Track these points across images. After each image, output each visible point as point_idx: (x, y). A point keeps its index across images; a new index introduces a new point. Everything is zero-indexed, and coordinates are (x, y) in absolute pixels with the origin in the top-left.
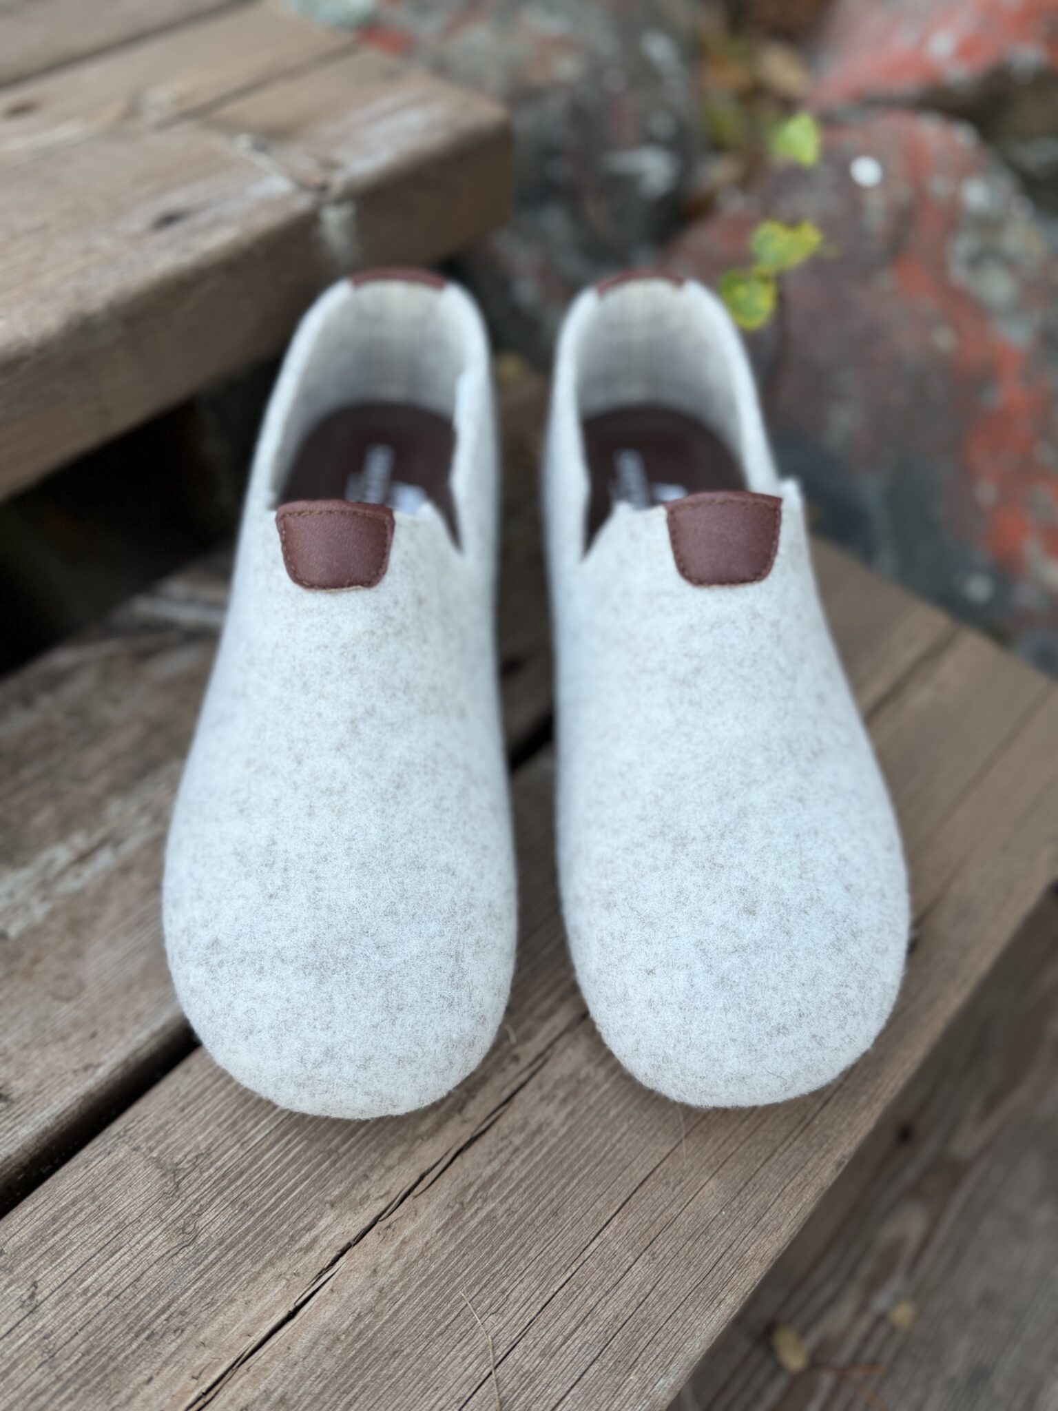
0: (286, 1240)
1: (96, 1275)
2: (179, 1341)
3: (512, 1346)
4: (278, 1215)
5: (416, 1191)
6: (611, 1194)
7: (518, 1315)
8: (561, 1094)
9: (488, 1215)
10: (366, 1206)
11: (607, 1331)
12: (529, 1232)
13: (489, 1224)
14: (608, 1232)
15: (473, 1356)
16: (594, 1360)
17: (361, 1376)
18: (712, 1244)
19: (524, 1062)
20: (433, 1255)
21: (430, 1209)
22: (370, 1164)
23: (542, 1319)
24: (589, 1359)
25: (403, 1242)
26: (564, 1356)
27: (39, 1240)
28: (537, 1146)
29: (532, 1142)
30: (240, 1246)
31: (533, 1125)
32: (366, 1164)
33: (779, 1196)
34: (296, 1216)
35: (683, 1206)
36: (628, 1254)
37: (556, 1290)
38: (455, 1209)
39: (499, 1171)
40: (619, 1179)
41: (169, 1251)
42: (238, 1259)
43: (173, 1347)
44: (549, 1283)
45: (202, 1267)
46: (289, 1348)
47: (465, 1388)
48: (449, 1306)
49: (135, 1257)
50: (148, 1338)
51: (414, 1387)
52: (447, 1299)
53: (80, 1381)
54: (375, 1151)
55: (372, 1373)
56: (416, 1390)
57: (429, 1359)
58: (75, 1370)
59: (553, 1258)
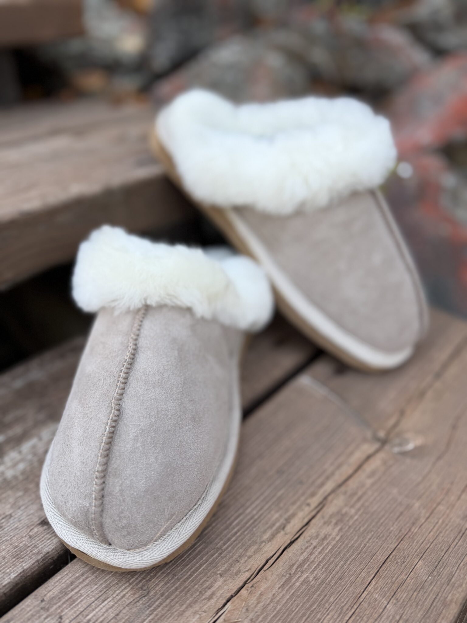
0: (198, 593)
1: (94, 612)
4: (192, 581)
5: (265, 568)
6: (368, 568)
8: (334, 521)
9: (304, 580)
10: (239, 576)
12: (328, 589)
13: (306, 584)
14: (370, 588)
18: (427, 594)
19: (313, 506)
20: (278, 601)
21: (274, 577)
22: (239, 554)
25: (261, 594)
27: (64, 594)
28: (326, 545)
29: (322, 544)
30: (173, 597)
31: (322, 535)
32: (237, 555)
33: (457, 568)
34: (202, 581)
35: (408, 575)
36: (384, 600)
37: (347, 618)
38: (287, 577)
39: (307, 557)
40: (371, 561)
41: (134, 600)
42: (172, 604)
44: (343, 616)
45: (152, 608)
49: (116, 603)
54: (241, 548)
59: (343, 602)
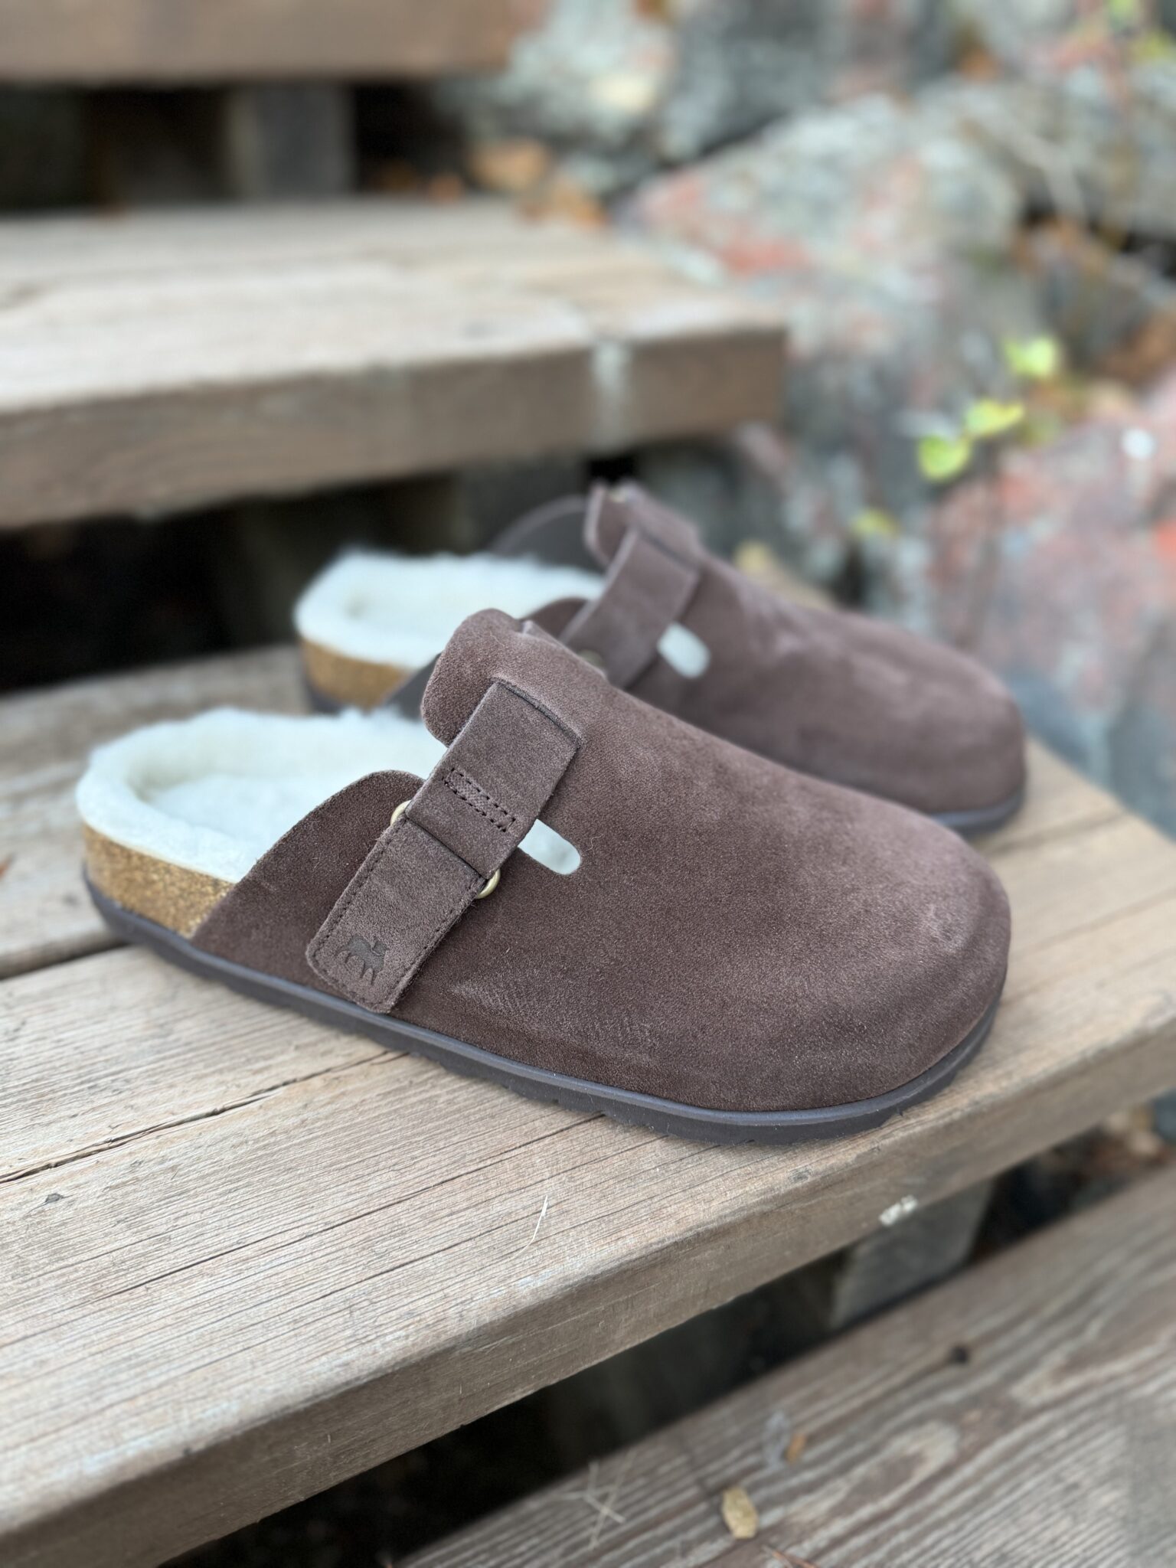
0: (243, 1059)
1: (74, 1033)
2: (113, 1098)
3: (399, 1200)
4: (245, 1042)
7: (417, 1180)
9: (430, 1098)
11: (493, 1221)
12: (462, 1122)
13: (428, 1104)
14: (536, 1147)
15: (358, 1195)
16: (470, 1239)
17: (252, 1175)
18: (633, 1190)
20: (365, 1111)
21: (380, 1077)
23: (439, 1189)
24: (465, 1236)
25: (343, 1094)
26: (444, 1226)
27: (45, 996)
30: (202, 1052)
33: (723, 1175)
34: (262, 1045)
36: (547, 1170)
37: (462, 1173)
38: (403, 1084)
41: (141, 1036)
42: (194, 1060)
43: (106, 1101)
44: (458, 1166)
45: (162, 1055)
46: (200, 1134)
47: (339, 1216)
48: (357, 1152)
49: (112, 1032)
50: (90, 1088)
51: (293, 1199)
52: (359, 1147)
53: (19, 1097)
55: (262, 1176)
56: (294, 1201)
57: (317, 1184)
58: (20, 1089)
59: (474, 1148)
